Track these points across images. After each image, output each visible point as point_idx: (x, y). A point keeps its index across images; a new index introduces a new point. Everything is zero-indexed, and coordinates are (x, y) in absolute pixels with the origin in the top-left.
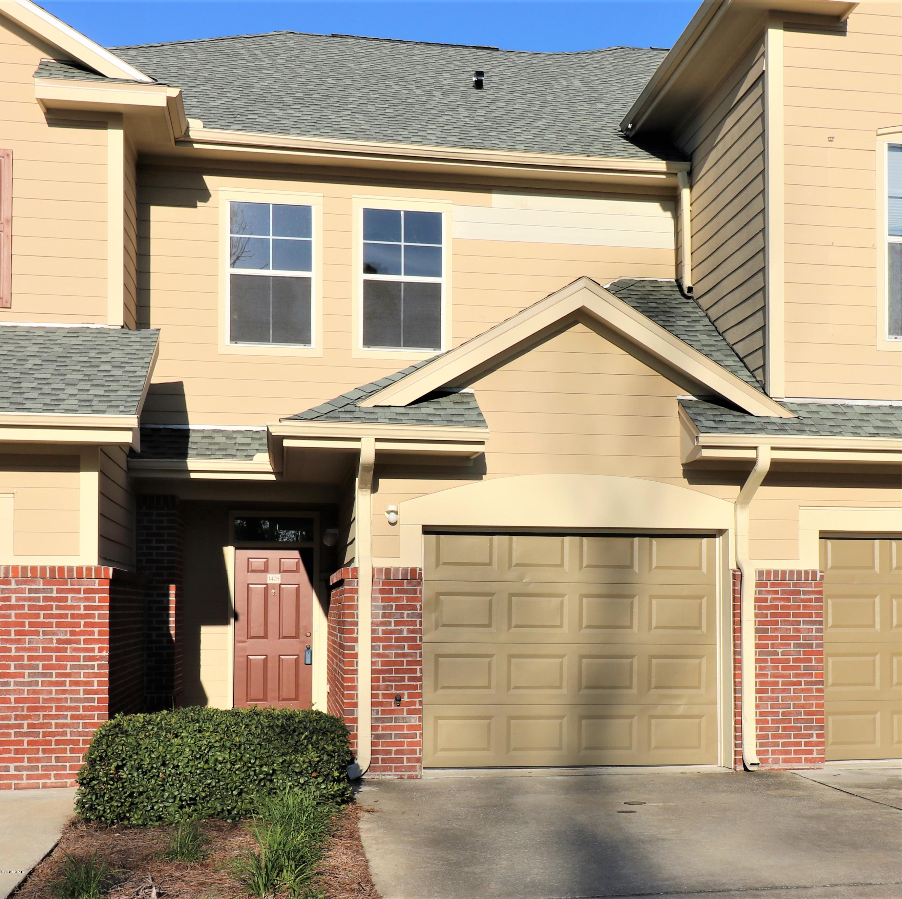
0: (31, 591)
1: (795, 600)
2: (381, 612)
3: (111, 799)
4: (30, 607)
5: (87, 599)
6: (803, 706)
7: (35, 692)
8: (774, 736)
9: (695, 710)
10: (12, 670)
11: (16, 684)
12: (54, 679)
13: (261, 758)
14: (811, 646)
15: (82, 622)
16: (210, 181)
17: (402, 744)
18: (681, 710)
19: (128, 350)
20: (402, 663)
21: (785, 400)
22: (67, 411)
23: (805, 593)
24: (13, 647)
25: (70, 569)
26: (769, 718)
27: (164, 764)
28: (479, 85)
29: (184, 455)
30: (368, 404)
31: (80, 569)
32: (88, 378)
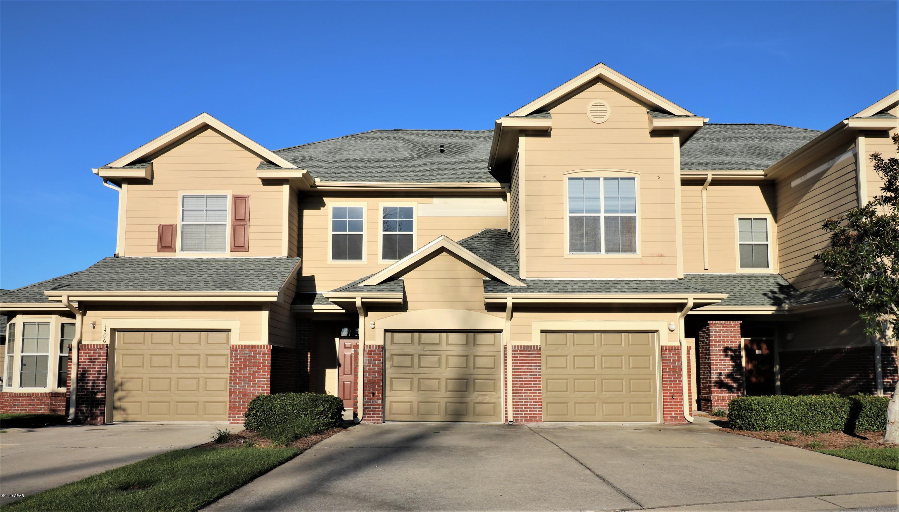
0: (244, 354)
1: (529, 357)
2: (367, 361)
3: (254, 422)
4: (244, 359)
5: (263, 357)
6: (533, 399)
7: (245, 389)
8: (521, 411)
9: (492, 400)
10: (238, 382)
11: (239, 386)
12: (251, 385)
13: (303, 409)
14: (536, 375)
15: (262, 364)
16: (326, 199)
17: (375, 411)
18: (486, 401)
19: (286, 266)
20: (375, 380)
21: (526, 279)
22: (256, 290)
23: (533, 354)
24: (238, 373)
25: (258, 346)
26: (519, 404)
27: (271, 411)
28: (442, 151)
29: (312, 304)
30: (361, 285)
31: (261, 346)
32: (268, 278)
